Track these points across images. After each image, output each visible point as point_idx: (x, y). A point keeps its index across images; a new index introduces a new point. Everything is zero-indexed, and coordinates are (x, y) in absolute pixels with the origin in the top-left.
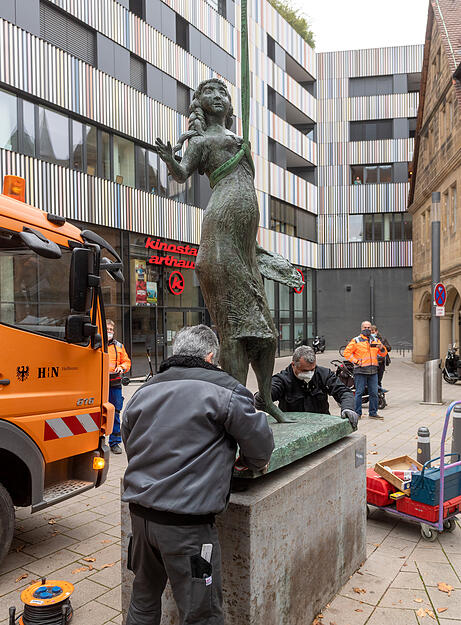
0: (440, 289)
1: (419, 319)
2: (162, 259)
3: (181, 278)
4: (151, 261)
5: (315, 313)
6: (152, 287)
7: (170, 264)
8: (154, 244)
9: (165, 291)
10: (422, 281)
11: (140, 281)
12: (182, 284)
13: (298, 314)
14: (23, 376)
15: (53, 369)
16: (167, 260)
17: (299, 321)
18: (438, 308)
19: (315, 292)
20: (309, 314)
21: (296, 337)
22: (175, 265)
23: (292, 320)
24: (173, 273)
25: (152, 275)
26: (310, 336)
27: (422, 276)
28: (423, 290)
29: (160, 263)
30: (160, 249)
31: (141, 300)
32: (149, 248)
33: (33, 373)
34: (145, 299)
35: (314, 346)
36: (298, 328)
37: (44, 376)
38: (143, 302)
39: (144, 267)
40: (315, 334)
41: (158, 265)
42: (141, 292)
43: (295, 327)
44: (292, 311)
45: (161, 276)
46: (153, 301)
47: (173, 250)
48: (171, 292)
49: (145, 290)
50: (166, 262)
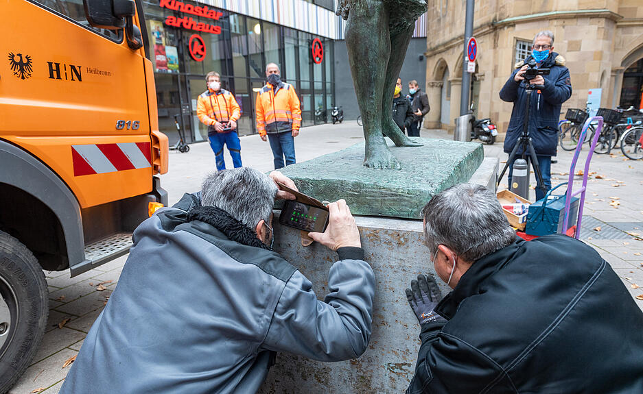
0: (472, 44)
1: (433, 86)
2: (180, 21)
3: (201, 44)
4: (168, 22)
5: (333, 85)
6: (172, 52)
7: (189, 27)
8: (170, 3)
9: (187, 57)
10: (437, 47)
11: (159, 45)
12: (203, 50)
13: (318, 86)
14: (22, 70)
15: (73, 67)
16: (185, 21)
17: (319, 92)
18: (470, 63)
19: (332, 63)
20: (328, 85)
21: (317, 108)
22: (194, 28)
23: (312, 91)
24: (192, 37)
25: (170, 38)
26: (329, 107)
27: (437, 44)
28: (438, 57)
29: (178, 25)
30: (176, 8)
31: (160, 66)
32: (165, 7)
33: (39, 69)
34: (166, 66)
35: (333, 116)
36: (318, 99)
37: (59, 77)
38: (164, 68)
39: (162, 29)
40: (334, 105)
41: (177, 28)
42: (161, 58)
43: (316, 99)
44: (312, 82)
45: (180, 40)
46: (174, 67)
47: (192, 11)
48: (193, 58)
49: (165, 55)
50: (185, 25)
